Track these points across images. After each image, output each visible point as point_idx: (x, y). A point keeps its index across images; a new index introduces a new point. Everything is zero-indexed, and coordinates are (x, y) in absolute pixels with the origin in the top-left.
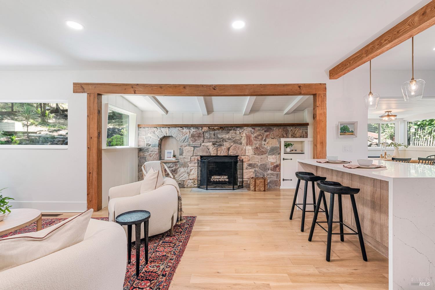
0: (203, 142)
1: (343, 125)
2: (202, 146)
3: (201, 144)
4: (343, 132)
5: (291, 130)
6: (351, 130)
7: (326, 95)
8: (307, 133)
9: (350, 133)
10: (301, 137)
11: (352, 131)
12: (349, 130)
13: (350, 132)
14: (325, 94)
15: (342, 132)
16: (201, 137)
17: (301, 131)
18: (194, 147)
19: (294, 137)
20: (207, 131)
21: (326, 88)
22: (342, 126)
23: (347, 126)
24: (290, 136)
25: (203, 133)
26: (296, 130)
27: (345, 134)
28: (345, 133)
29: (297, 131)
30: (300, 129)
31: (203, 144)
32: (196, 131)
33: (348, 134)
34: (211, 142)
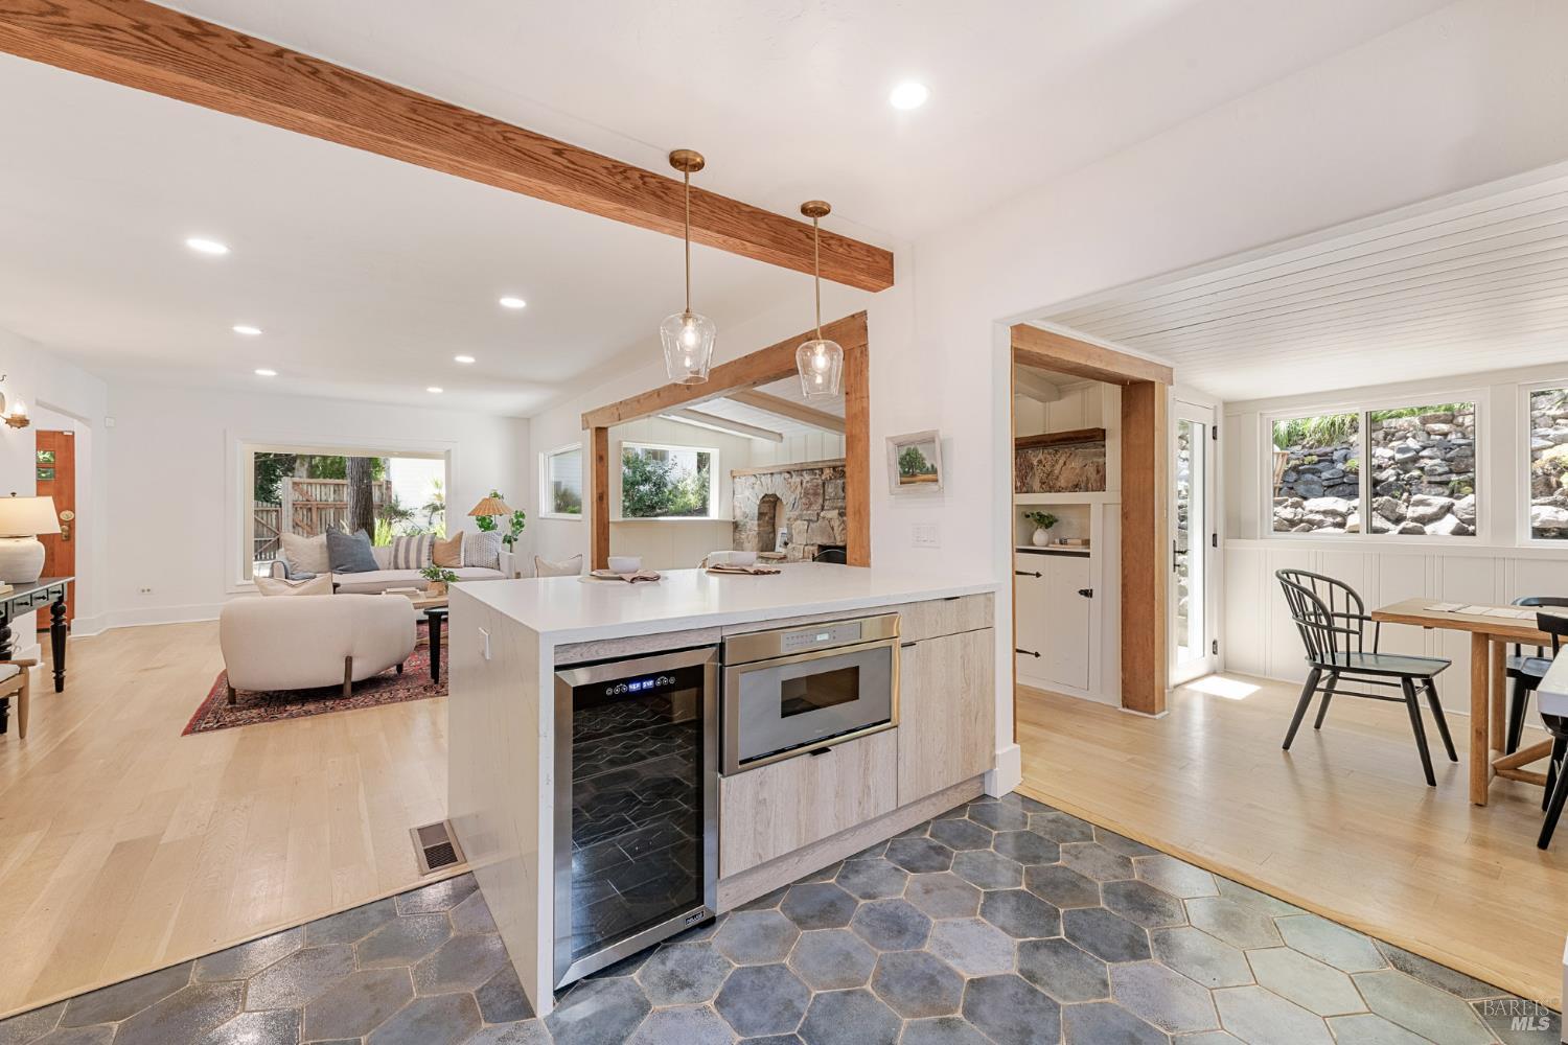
0: (822, 509)
1: (906, 448)
2: (821, 520)
3: (818, 515)
4: (908, 472)
5: (1040, 462)
6: (929, 465)
7: (866, 350)
8: (1101, 471)
9: (926, 477)
10: (1076, 487)
11: (933, 466)
12: (924, 465)
13: (927, 472)
14: (865, 345)
15: (904, 472)
16: (818, 494)
17: (1076, 464)
18: (809, 521)
19: (1052, 489)
20: (831, 479)
21: (866, 327)
22: (904, 452)
23: (916, 450)
24: (1036, 485)
25: (824, 484)
26: (1057, 461)
27: (914, 479)
28: (913, 475)
29: (1061, 462)
30: (1076, 456)
31: (822, 514)
32: (812, 479)
33: (924, 481)
34: (834, 508)
